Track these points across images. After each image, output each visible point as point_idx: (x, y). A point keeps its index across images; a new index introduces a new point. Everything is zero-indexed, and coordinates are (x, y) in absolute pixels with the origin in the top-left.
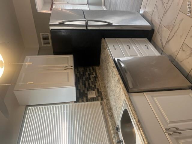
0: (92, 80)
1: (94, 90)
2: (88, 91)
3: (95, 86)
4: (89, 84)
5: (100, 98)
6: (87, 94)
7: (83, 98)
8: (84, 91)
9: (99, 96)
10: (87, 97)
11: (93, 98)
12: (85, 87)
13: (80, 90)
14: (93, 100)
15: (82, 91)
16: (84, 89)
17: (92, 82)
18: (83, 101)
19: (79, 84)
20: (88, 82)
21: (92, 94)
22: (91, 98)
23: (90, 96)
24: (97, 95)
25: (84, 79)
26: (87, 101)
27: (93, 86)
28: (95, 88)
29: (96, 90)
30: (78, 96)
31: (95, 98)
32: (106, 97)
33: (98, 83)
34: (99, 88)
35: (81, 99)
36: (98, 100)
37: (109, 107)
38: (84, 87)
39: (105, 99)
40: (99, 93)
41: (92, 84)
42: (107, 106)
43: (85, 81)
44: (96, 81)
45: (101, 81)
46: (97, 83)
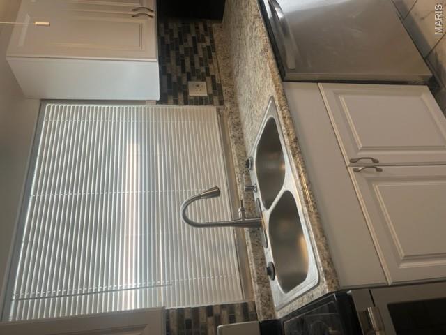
0: (202, 56)
1: (204, 80)
2: (189, 79)
3: (207, 69)
4: (192, 64)
5: (216, 100)
6: (186, 87)
7: (176, 96)
8: (179, 79)
9: (215, 94)
10: (186, 94)
11: (201, 98)
12: (183, 71)
13: (170, 76)
14: (200, 101)
15: (174, 79)
16: (179, 75)
17: (200, 59)
18: (176, 102)
19: (169, 61)
20: (192, 59)
21: (199, 89)
22: (195, 97)
23: (193, 93)
24: (211, 92)
25: (182, 51)
26: (186, 102)
27: (203, 70)
28: (208, 74)
29: (209, 79)
30: (166, 90)
31: (206, 98)
32: (231, 97)
33: (215, 64)
34: (216, 75)
35: (172, 97)
36: (212, 103)
37: (237, 120)
38: (180, 70)
39: (230, 101)
40: (216, 88)
41: (201, 65)
42: (232, 118)
43: (182, 56)
44: (210, 57)
45: (224, 59)
46: (211, 62)
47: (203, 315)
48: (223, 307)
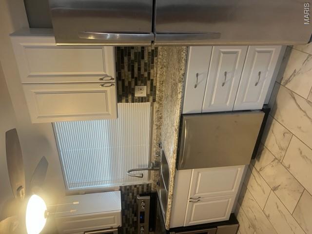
0: (147, 62)
1: (145, 84)
2: (136, 84)
3: (149, 74)
4: (139, 69)
5: (151, 98)
6: (134, 90)
7: (127, 97)
8: (130, 83)
9: (151, 94)
10: (133, 95)
11: (142, 98)
12: (133, 77)
13: (123, 81)
14: (142, 100)
15: (126, 84)
16: (130, 80)
17: (145, 63)
18: (127, 101)
19: (123, 68)
20: (139, 65)
21: (142, 92)
22: (139, 97)
23: (138, 94)
24: (149, 93)
25: (132, 57)
26: (133, 102)
27: (146, 75)
28: (149, 79)
29: (149, 83)
30: (121, 93)
31: (145, 98)
32: (160, 100)
33: (155, 69)
34: (154, 79)
35: (125, 98)
36: (148, 101)
37: (160, 115)
38: (130, 76)
39: (159, 103)
40: (153, 89)
41: (145, 70)
42: (158, 114)
43: (133, 62)
45: (162, 68)
46: (153, 68)
47: (133, 188)
48: (140, 185)
